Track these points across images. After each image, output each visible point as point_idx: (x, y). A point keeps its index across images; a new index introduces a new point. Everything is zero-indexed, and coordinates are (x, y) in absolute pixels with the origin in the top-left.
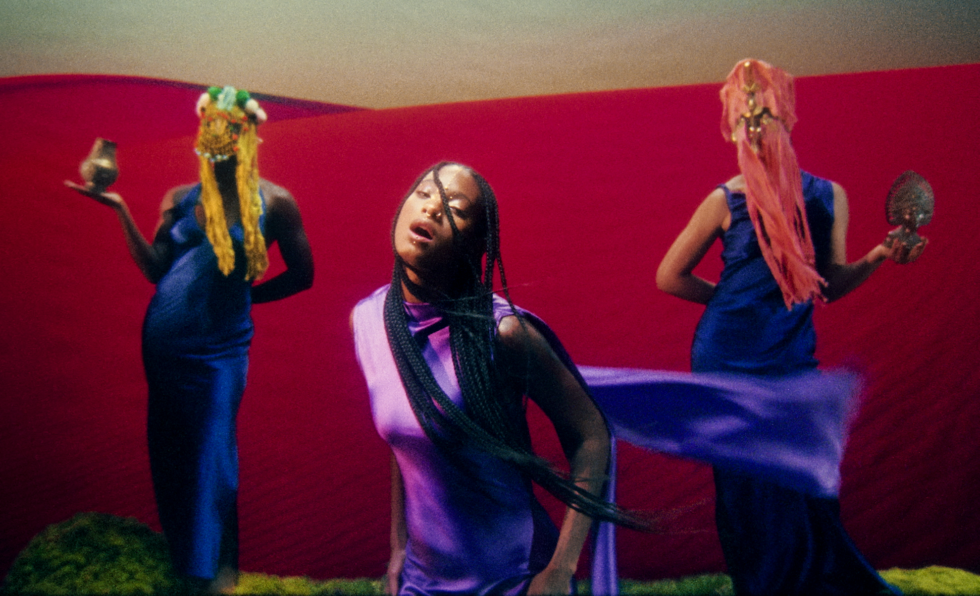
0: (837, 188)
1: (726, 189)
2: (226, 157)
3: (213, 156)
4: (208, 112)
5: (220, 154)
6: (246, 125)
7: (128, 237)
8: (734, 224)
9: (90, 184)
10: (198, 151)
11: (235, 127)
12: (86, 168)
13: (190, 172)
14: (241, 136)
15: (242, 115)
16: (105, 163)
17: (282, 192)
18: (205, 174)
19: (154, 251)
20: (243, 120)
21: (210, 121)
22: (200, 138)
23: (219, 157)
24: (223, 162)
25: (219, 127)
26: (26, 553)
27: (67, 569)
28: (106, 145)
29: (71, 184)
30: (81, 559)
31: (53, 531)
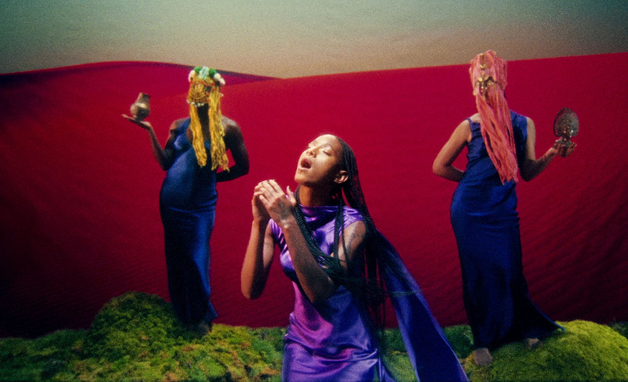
0: (529, 120)
1: (470, 120)
2: (203, 104)
3: (196, 104)
4: (194, 80)
5: (200, 102)
6: (214, 87)
7: (152, 145)
8: (473, 139)
9: (135, 116)
10: (188, 101)
11: (208, 89)
12: (133, 108)
13: (185, 112)
14: (211, 94)
15: (211, 82)
16: (143, 105)
17: (232, 123)
18: (193, 114)
19: (166, 153)
20: (213, 84)
21: (195, 84)
22: (190, 94)
23: (199, 105)
24: (201, 107)
25: (200, 88)
26: (101, 313)
27: (122, 320)
28: (144, 96)
29: (125, 116)
30: (129, 316)
31: (114, 302)
